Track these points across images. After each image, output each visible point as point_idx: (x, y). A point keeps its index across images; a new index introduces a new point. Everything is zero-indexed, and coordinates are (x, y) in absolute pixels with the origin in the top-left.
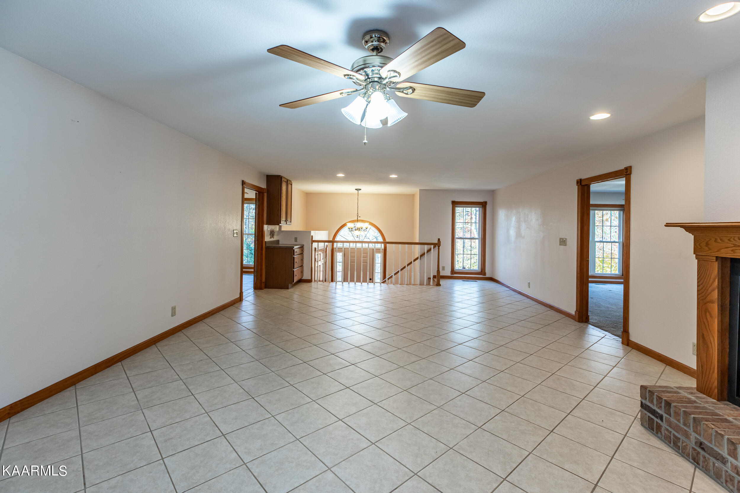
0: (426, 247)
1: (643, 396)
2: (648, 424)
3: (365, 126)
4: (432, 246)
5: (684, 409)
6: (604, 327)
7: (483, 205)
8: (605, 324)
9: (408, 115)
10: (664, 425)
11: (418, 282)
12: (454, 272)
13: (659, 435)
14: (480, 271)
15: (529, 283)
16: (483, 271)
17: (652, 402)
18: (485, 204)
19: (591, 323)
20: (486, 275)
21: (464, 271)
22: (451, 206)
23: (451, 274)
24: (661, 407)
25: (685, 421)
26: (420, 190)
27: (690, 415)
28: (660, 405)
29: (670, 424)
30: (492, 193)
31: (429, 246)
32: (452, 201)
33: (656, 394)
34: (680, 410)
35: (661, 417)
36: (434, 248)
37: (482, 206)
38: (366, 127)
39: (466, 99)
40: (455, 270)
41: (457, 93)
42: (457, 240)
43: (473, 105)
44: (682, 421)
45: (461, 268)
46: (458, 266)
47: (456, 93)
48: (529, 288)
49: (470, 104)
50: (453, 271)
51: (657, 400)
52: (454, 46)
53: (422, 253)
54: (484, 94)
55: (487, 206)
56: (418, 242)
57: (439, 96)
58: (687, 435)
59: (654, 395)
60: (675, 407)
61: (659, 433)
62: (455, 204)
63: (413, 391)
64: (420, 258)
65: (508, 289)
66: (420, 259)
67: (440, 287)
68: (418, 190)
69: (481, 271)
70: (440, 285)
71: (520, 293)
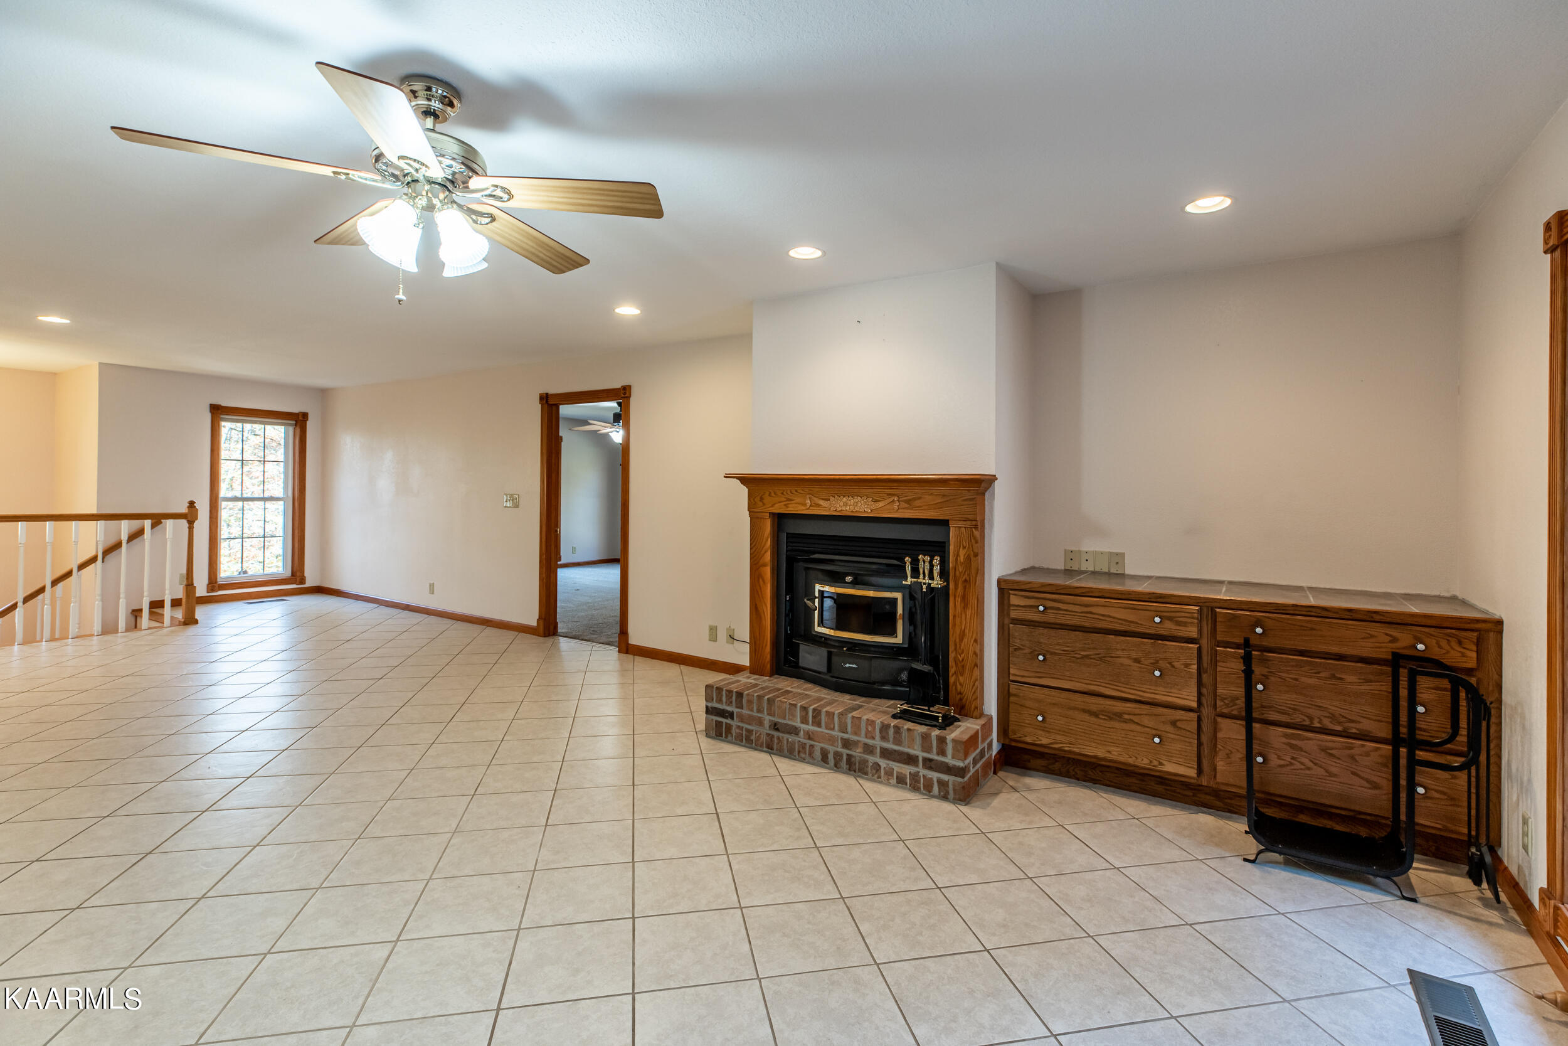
0: (125, 528)
1: (708, 698)
2: (716, 732)
3: (399, 266)
4: (147, 524)
5: (756, 694)
6: (581, 635)
7: (299, 421)
8: (579, 632)
9: (488, 267)
10: (735, 723)
11: (97, 627)
12: (217, 585)
13: (729, 738)
14: (288, 574)
15: (432, 586)
16: (297, 574)
17: (720, 701)
18: (304, 418)
19: (561, 634)
20: (305, 584)
21: (244, 579)
22: (207, 417)
23: (208, 592)
24: (731, 702)
25: (759, 706)
26: (100, 364)
27: (764, 697)
28: (730, 700)
29: (742, 718)
30: (323, 394)
31: (136, 524)
32: (211, 405)
33: (725, 689)
34: (753, 696)
35: (731, 715)
36: (153, 526)
37: (294, 422)
38: (402, 268)
39: (560, 261)
40: (219, 580)
41: (554, 249)
42: (224, 504)
43: (558, 270)
44: (755, 709)
45: (236, 574)
46: (228, 569)
47: (551, 248)
48: (433, 593)
49: (554, 266)
50: (213, 583)
51: (727, 696)
52: (649, 210)
53: (112, 541)
54: (587, 261)
55: (308, 423)
56: (96, 513)
57: (524, 242)
58: (760, 722)
59: (723, 690)
60: (748, 695)
61: (729, 735)
62: (218, 412)
63: (374, 830)
64: (103, 558)
65: (376, 605)
66: (103, 562)
67: (197, 625)
68: (97, 363)
69: (293, 575)
70: (196, 622)
71: (407, 608)
